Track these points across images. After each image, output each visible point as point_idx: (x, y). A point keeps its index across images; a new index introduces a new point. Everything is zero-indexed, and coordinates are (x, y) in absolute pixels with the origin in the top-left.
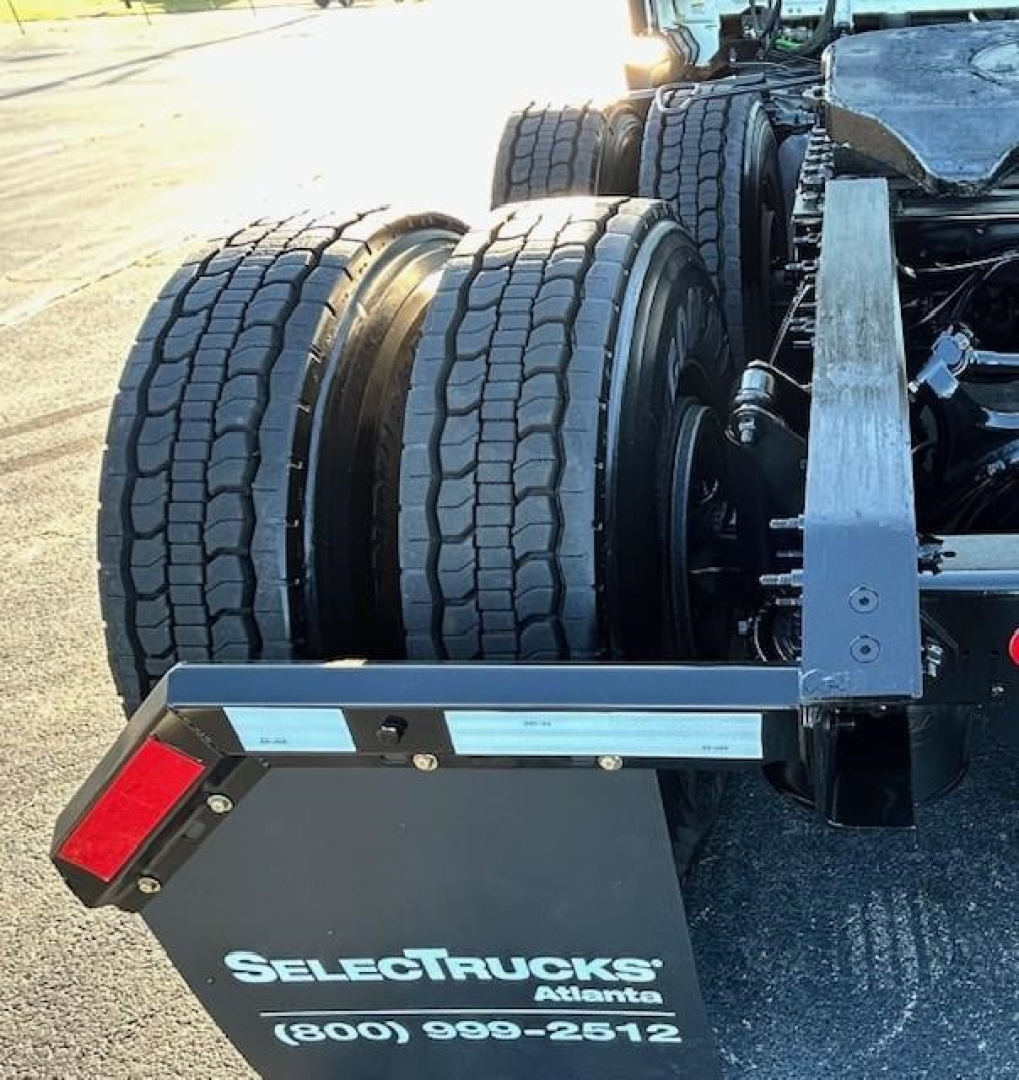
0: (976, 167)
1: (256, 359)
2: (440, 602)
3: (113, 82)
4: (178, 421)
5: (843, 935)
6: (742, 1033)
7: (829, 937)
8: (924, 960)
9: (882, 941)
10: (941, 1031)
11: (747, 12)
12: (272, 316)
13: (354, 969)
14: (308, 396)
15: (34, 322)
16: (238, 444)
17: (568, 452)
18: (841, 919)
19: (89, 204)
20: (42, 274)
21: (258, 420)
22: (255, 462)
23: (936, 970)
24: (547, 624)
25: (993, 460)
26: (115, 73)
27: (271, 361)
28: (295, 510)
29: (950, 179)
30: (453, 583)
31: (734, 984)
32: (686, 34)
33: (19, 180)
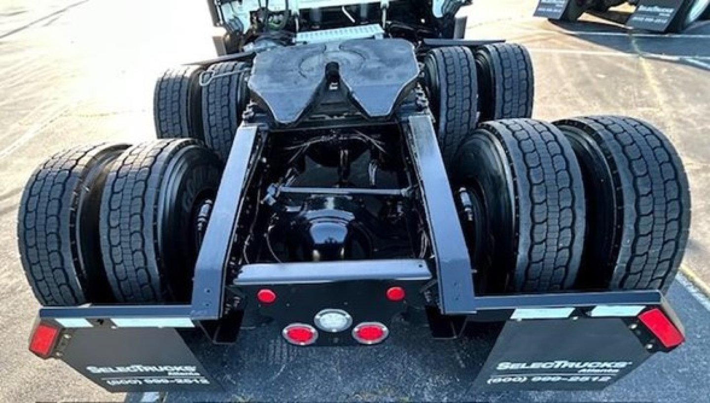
0: (291, 117)
1: (55, 211)
2: (119, 281)
3: (47, 25)
4: (36, 231)
5: (268, 350)
6: (238, 376)
7: (264, 351)
8: (289, 356)
9: (278, 351)
10: (290, 374)
11: (259, 10)
12: (57, 196)
13: (120, 369)
14: (73, 220)
15: (30, 142)
16: (53, 238)
17: (145, 237)
18: (268, 345)
19: (44, 87)
20: (30, 121)
21: (58, 229)
22: (60, 243)
23: (291, 359)
24: (147, 286)
25: (292, 221)
26: (46, 21)
27: (59, 212)
28: (75, 255)
29: (283, 122)
30: (121, 276)
31: (237, 363)
32: (237, 21)
33: (19, 76)
